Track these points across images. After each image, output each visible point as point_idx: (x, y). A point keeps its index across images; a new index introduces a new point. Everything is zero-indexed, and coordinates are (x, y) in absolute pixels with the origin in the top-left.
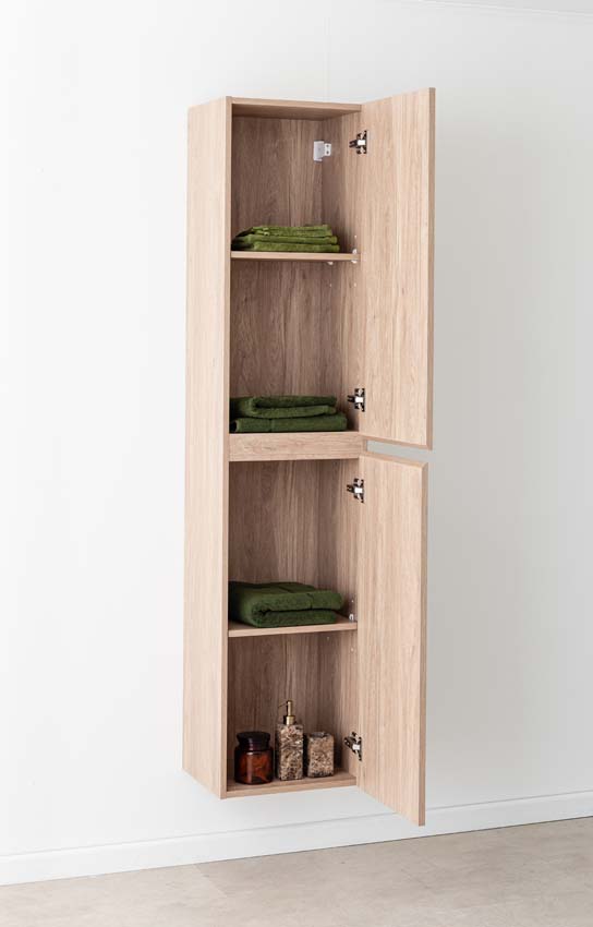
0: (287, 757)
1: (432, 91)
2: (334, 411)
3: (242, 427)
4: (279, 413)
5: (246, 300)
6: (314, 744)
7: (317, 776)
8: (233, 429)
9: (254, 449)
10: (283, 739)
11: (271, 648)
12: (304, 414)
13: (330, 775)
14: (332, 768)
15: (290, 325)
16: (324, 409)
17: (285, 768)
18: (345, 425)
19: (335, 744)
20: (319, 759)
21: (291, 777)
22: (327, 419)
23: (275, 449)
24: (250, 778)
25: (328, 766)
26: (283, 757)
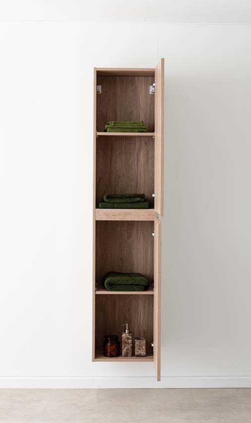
0: (125, 347)
1: (163, 60)
2: (143, 200)
3: (102, 206)
4: (118, 201)
5: (120, 154)
6: (137, 342)
7: (138, 356)
8: (97, 207)
9: (106, 215)
10: (123, 339)
11: (131, 301)
12: (129, 201)
13: (144, 356)
14: (145, 354)
15: (139, 164)
16: (138, 199)
17: (124, 351)
18: (148, 206)
19: (147, 343)
20: (139, 349)
21: (126, 355)
22: (140, 204)
23: (116, 216)
24: (108, 354)
25: (143, 353)
26: (123, 347)
